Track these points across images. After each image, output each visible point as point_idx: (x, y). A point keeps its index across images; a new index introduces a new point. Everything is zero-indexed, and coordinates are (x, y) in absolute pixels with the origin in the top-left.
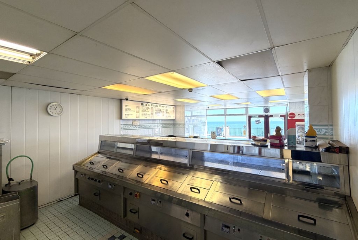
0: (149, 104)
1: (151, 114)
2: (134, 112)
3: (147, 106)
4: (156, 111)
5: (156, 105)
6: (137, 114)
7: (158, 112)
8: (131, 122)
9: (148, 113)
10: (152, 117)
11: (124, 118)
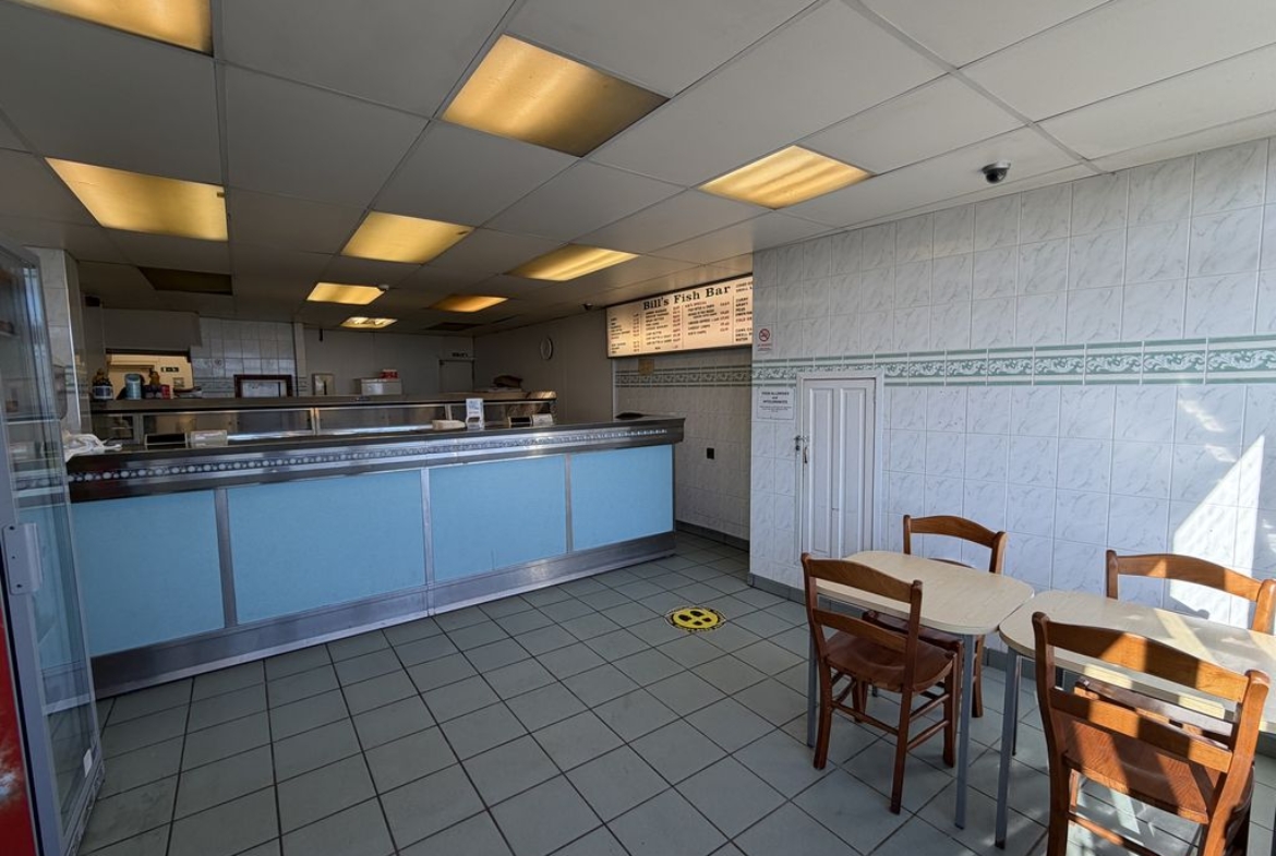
1: (673, 334)
2: (628, 334)
3: (662, 306)
4: (692, 319)
6: (636, 339)
7: (699, 319)
8: (635, 365)
9: (665, 332)
10: (677, 343)
11: (611, 355)
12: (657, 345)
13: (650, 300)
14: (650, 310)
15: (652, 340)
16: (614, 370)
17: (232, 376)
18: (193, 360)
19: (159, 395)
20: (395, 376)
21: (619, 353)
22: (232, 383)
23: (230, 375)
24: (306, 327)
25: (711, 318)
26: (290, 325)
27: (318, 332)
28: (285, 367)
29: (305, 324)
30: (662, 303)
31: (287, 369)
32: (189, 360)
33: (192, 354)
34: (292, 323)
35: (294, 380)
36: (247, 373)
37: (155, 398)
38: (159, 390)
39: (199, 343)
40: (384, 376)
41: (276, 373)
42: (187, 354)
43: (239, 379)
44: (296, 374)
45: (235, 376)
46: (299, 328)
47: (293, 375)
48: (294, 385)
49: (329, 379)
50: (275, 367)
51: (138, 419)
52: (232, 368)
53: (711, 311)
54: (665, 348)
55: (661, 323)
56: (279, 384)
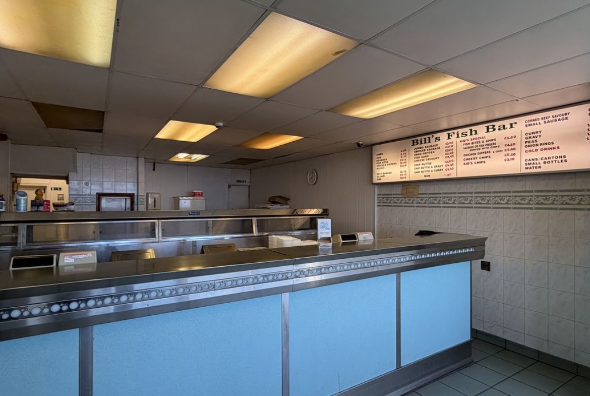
0: (436, 135)
1: (444, 164)
2: (395, 165)
3: (433, 142)
4: (468, 151)
5: (467, 130)
6: (403, 169)
7: (476, 152)
8: (398, 190)
9: (435, 163)
10: (449, 172)
11: (375, 181)
12: (427, 174)
13: (419, 138)
14: (419, 146)
15: (420, 170)
16: (377, 192)
17: (95, 194)
18: (70, 182)
19: (41, 208)
20: (201, 195)
21: (383, 180)
22: (95, 199)
23: (94, 193)
24: (147, 160)
25: (492, 150)
26: (136, 159)
27: (152, 164)
28: (130, 188)
29: (145, 158)
30: (433, 140)
31: (131, 190)
32: (68, 183)
33: (70, 177)
34: (137, 157)
35: (136, 197)
36: (105, 191)
37: (37, 211)
38: (41, 205)
39: (75, 170)
40: (194, 195)
41: (124, 192)
42: (67, 178)
43: (100, 196)
44: (138, 193)
45: (97, 193)
46: (142, 160)
47: (136, 194)
48: (136, 200)
49: (157, 196)
50: (124, 188)
51: (23, 229)
52: (96, 189)
53: (492, 144)
54: (434, 176)
55: (431, 156)
56: (126, 199)
